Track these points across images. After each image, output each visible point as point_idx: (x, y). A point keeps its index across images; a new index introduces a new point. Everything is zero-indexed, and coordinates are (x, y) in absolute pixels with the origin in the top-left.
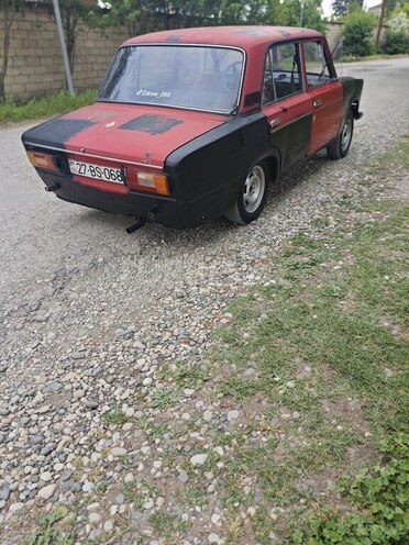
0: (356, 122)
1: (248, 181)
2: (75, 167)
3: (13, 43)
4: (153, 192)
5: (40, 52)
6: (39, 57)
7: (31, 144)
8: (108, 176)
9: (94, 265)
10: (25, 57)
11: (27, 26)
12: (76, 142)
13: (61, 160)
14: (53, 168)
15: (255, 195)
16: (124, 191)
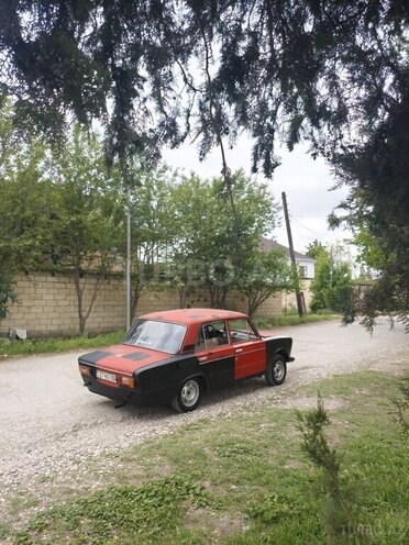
0: (288, 364)
1: (185, 388)
2: (99, 374)
3: (98, 298)
4: (127, 386)
5: (115, 303)
6: (114, 306)
7: (82, 362)
8: (111, 378)
9: (96, 424)
10: (105, 306)
11: (111, 287)
12: (102, 362)
13: (93, 370)
14: (89, 374)
15: (192, 397)
16: (117, 386)
